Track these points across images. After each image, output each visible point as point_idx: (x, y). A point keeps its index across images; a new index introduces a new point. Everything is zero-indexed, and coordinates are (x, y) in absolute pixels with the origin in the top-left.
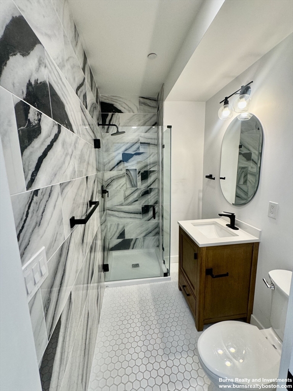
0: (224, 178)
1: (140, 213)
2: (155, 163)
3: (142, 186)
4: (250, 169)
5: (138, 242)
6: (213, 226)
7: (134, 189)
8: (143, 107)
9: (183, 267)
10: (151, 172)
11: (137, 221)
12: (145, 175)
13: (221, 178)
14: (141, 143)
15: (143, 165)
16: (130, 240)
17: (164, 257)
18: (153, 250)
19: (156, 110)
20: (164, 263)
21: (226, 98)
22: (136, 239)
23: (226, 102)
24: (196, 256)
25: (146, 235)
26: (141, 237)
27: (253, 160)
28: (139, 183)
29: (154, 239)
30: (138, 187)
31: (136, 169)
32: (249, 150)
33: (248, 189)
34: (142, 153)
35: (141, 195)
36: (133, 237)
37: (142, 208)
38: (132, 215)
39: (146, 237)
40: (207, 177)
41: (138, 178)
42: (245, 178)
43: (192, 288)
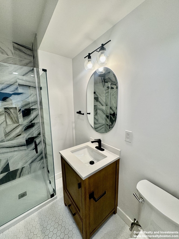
0: (90, 114)
1: (25, 145)
2: (35, 102)
3: (24, 122)
4: (98, 106)
5: (24, 170)
6: (86, 149)
7: (15, 125)
8: (18, 52)
9: (67, 188)
10: (33, 109)
11: (23, 153)
12: (26, 112)
13: (88, 113)
14: (19, 85)
15: (24, 104)
16: (16, 171)
17: (50, 178)
18: (40, 172)
19: (32, 58)
20: (50, 183)
21: (89, 54)
22: (22, 168)
23: (89, 56)
24: (80, 186)
25: (32, 162)
26: (27, 165)
27: (99, 101)
28: (21, 119)
29: (40, 163)
30: (20, 123)
31: (16, 108)
32: (97, 95)
33: (98, 118)
34: (22, 93)
35: (23, 130)
36: (19, 167)
37: (26, 140)
38: (16, 149)
39: (33, 164)
40: (77, 113)
41: (19, 116)
42: (96, 112)
43: (77, 209)
